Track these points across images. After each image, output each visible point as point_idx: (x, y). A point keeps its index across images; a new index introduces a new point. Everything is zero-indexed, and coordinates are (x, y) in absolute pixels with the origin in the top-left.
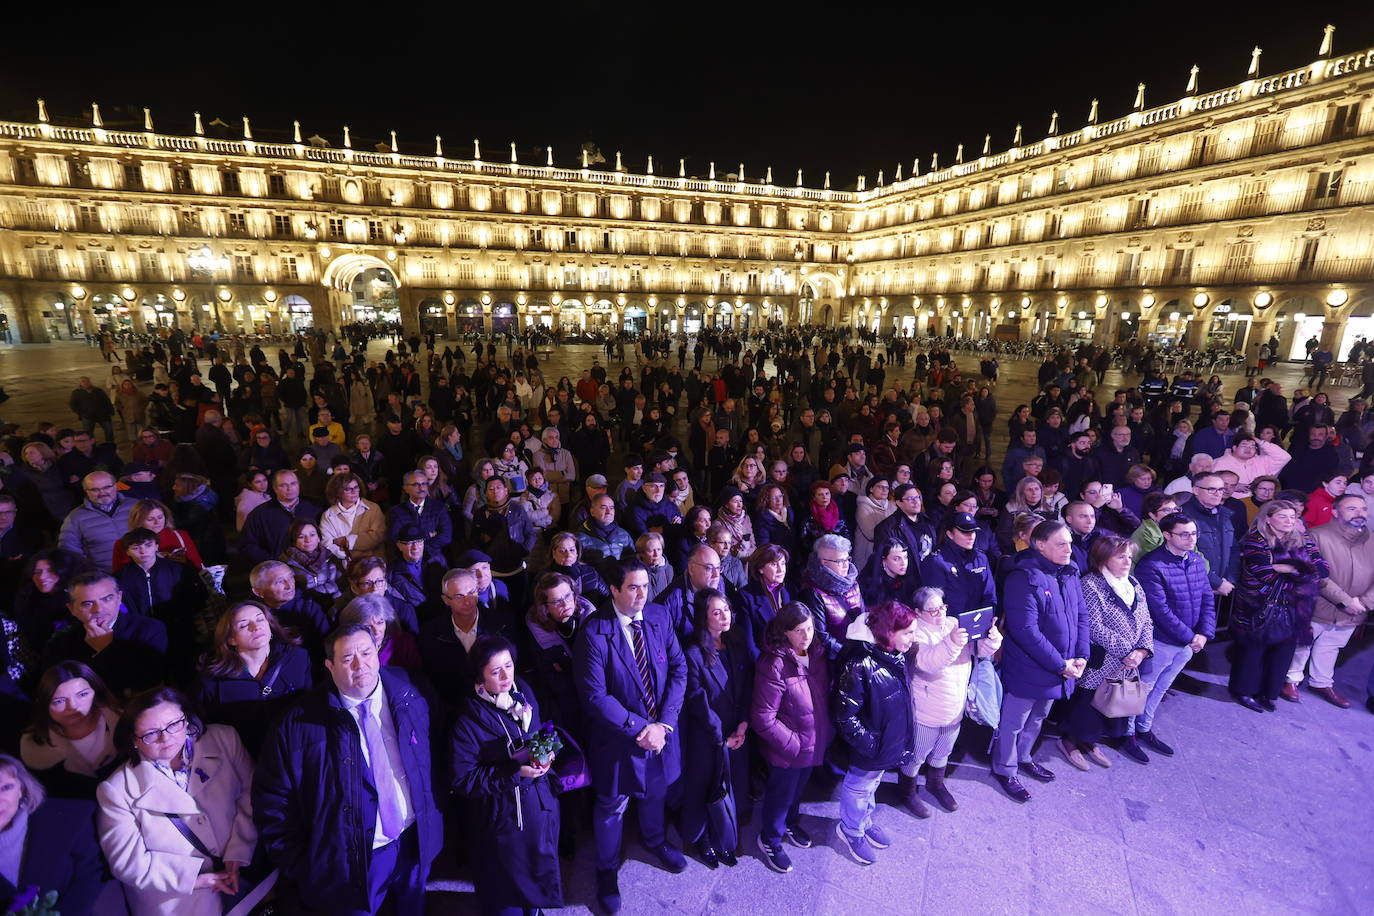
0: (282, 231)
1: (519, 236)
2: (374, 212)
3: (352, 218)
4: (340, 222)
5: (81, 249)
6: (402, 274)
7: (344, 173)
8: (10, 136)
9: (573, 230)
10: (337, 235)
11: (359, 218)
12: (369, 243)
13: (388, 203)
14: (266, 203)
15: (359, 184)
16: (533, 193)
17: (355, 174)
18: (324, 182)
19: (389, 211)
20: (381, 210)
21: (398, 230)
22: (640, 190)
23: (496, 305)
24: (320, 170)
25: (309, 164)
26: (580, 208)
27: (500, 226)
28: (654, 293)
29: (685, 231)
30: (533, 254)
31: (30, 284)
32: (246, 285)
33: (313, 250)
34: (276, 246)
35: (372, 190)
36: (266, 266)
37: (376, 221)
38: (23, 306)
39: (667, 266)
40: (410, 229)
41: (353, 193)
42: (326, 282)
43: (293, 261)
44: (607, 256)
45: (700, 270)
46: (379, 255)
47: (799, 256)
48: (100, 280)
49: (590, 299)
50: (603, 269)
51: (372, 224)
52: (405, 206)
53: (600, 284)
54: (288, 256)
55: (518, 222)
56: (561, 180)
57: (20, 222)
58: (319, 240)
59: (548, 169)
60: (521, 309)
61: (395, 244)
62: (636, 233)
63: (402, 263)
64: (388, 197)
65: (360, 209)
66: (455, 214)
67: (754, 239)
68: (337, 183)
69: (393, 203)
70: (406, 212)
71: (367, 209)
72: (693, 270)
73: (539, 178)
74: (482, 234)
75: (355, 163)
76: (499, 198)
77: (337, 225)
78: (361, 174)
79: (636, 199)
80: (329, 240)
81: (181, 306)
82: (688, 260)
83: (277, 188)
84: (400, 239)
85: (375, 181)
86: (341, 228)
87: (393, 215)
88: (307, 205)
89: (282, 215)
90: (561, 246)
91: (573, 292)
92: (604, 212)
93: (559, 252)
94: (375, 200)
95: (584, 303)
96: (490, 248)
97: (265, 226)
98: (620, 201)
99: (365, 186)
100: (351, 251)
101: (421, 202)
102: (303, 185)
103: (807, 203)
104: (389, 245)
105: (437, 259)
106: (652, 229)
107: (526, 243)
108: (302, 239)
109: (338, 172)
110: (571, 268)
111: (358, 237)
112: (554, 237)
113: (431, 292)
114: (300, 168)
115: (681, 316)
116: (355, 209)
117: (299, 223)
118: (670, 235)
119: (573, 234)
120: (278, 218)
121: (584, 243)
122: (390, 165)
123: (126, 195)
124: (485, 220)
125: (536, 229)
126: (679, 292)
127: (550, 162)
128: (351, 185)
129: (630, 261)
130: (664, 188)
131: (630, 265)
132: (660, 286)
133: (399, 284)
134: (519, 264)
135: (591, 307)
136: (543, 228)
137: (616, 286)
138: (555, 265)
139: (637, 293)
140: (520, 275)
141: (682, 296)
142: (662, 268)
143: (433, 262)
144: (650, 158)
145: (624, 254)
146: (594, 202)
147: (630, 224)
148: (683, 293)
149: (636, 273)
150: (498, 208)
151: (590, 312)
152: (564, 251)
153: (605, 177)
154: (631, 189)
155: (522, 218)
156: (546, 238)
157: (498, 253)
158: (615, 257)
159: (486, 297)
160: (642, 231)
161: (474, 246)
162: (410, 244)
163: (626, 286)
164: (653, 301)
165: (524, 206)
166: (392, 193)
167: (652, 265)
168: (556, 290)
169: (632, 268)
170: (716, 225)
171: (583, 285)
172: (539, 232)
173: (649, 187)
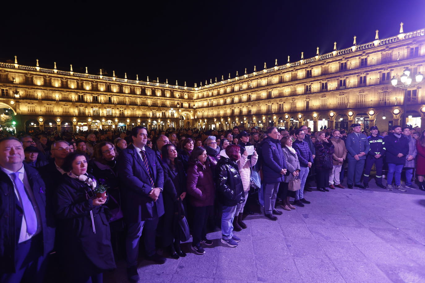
1: (74, 97)
2: (4, 85)
6: (18, 110)
13: (12, 82)
16: (80, 82)
19: (12, 85)
20: (8, 85)
21: (16, 93)
22: (122, 83)
23: (63, 123)
26: (99, 88)
27: (65, 93)
28: (129, 117)
29: (139, 97)
30: (80, 103)
37: (5, 89)
39: (133, 109)
40: (22, 92)
44: (110, 105)
45: (145, 110)
46: (7, 102)
47: (178, 106)
49: (103, 120)
50: (108, 109)
51: (3, 90)
52: (20, 84)
53: (107, 114)
55: (73, 92)
56: (91, 78)
59: (86, 74)
60: (75, 123)
61: (14, 98)
62: (121, 97)
63: (17, 106)
64: (12, 80)
66: (45, 88)
67: (163, 101)
69: (15, 83)
70: (20, 86)
72: (143, 110)
73: (82, 77)
74: (57, 96)
76: (65, 83)
79: (121, 86)
82: (140, 107)
84: (17, 96)
85: (5, 74)
87: (14, 87)
90: (92, 100)
91: (97, 117)
92: (108, 90)
93: (91, 103)
94: (5, 81)
95: (101, 121)
96: (61, 101)
98: (115, 87)
101: (29, 83)
103: (179, 90)
104: (10, 98)
105: (36, 104)
106: (127, 96)
107: (77, 99)
110: (96, 109)
112: (89, 98)
113: (33, 116)
118: (134, 99)
119: (96, 97)
121: (101, 100)
122: (14, 68)
124: (59, 90)
125: (81, 95)
126: (138, 118)
127: (87, 72)
129: (119, 107)
130: (131, 83)
131: (119, 108)
132: (131, 115)
133: (15, 114)
134: (73, 107)
135: (104, 123)
136: (84, 94)
137: (114, 115)
138: (89, 107)
139: (122, 118)
140: (74, 111)
141: (139, 119)
142: (131, 109)
143: (33, 105)
144: (126, 73)
145: (117, 104)
146: (105, 86)
147: (119, 94)
148: (139, 118)
149: (121, 111)
150: (65, 86)
151: (104, 124)
152: (93, 103)
153: (109, 78)
154: (119, 83)
155: (75, 91)
156: (85, 98)
157: (64, 103)
158: (113, 105)
159: (58, 119)
160: (124, 97)
161: (53, 100)
162: (22, 98)
163: (118, 115)
164: (128, 121)
165: (76, 87)
166: (13, 79)
167: (127, 108)
168: (90, 117)
169: (120, 109)
170: (150, 96)
171: (101, 115)
172: (82, 96)
173: (125, 82)
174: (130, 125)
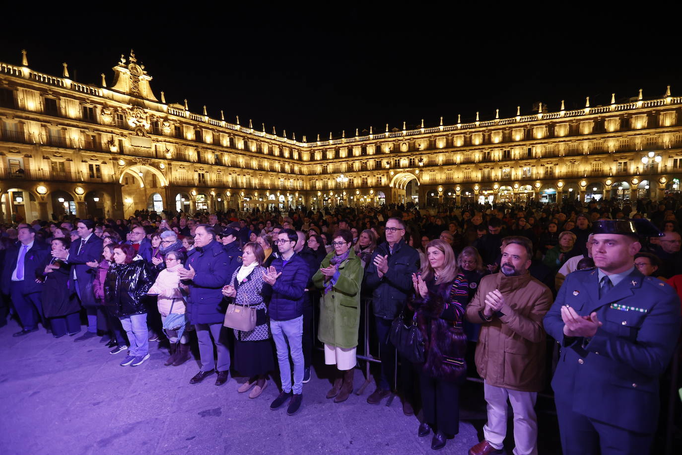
0: (378, 167)
1: (477, 156)
2: (412, 154)
3: (403, 158)
4: (399, 160)
5: (322, 180)
6: (421, 180)
7: (402, 140)
8: (310, 147)
9: (508, 149)
10: (397, 166)
11: (406, 158)
12: (408, 168)
13: (418, 150)
14: (374, 157)
15: (407, 144)
16: (486, 134)
17: (406, 140)
18: (394, 145)
19: (418, 153)
20: (415, 153)
21: (421, 160)
22: (554, 120)
23: (463, 192)
24: (394, 141)
25: (390, 139)
26: (513, 137)
27: (468, 153)
28: (561, 179)
29: (589, 139)
30: (484, 164)
31: (310, 192)
32: (364, 188)
33: (388, 173)
34: (375, 172)
35: (412, 145)
36: (371, 181)
37: (412, 158)
38: (307, 199)
39: (573, 163)
40: (425, 159)
41: (404, 148)
42: (392, 185)
43: (380, 178)
44: (529, 161)
45: (601, 162)
46: (412, 172)
48: (325, 190)
49: (516, 186)
50: (526, 168)
51: (411, 159)
52: (425, 150)
53: (524, 176)
54: (379, 176)
55: (477, 149)
56: (503, 125)
57: (309, 173)
58: (390, 168)
59: (496, 120)
60: (476, 192)
61: (419, 167)
62: (550, 146)
63: (421, 175)
64: (418, 147)
65: (407, 154)
66: (446, 150)
67: (652, 136)
68: (399, 145)
69: (420, 150)
70: (425, 152)
71: (409, 154)
72: (594, 162)
73: (490, 126)
74: (458, 158)
75: (406, 136)
76: (468, 140)
77: (397, 162)
78: (408, 139)
79: (551, 127)
80: (393, 169)
81: (345, 197)
82: (589, 157)
83: (379, 151)
84: (421, 164)
85: (413, 141)
86: (399, 163)
87: (419, 154)
88: (387, 155)
89: (379, 160)
90: (501, 158)
91: (507, 181)
92: (529, 136)
93: (499, 161)
94: (413, 149)
95: (513, 188)
96: (461, 163)
97: (373, 166)
98: (540, 130)
99: (409, 144)
100: (401, 172)
101: (432, 147)
102: (386, 149)
104: (416, 167)
105: (437, 171)
106: (562, 141)
107: (481, 159)
108: (385, 169)
109: (400, 140)
110: (507, 170)
111: (404, 165)
112: (497, 154)
113: (433, 186)
114: (387, 141)
115: (583, 192)
116: (405, 154)
117: (384, 163)
118: (576, 144)
119: (509, 151)
120: (377, 162)
121: (515, 155)
122: (420, 134)
123: (335, 160)
124: (461, 151)
125: (487, 151)
126: (582, 177)
127: (497, 116)
128: (404, 145)
129: (544, 162)
130: (572, 116)
131: (545, 164)
132: (567, 175)
133: (419, 184)
134: (476, 170)
135: (517, 190)
136: (491, 150)
137: (534, 176)
138: (496, 168)
139: (549, 180)
140: (477, 175)
141: (584, 179)
142: (569, 164)
143: (434, 173)
144: (563, 102)
145: (541, 158)
146: (522, 133)
147: (546, 141)
148: (584, 177)
149: (549, 168)
150: (468, 144)
151: (516, 192)
152: (502, 161)
153: (530, 118)
154: (548, 121)
155: (479, 148)
156: (492, 155)
157: (466, 166)
158: (535, 161)
159: (458, 187)
160: (555, 144)
161: (454, 164)
162: (425, 166)
163: (542, 176)
164: (561, 184)
165: (481, 141)
166: (420, 145)
167: (561, 162)
168: (496, 182)
169: (547, 166)
170: (616, 131)
171: (513, 178)
172: (489, 153)
173: (561, 118)
174: (565, 191)
